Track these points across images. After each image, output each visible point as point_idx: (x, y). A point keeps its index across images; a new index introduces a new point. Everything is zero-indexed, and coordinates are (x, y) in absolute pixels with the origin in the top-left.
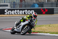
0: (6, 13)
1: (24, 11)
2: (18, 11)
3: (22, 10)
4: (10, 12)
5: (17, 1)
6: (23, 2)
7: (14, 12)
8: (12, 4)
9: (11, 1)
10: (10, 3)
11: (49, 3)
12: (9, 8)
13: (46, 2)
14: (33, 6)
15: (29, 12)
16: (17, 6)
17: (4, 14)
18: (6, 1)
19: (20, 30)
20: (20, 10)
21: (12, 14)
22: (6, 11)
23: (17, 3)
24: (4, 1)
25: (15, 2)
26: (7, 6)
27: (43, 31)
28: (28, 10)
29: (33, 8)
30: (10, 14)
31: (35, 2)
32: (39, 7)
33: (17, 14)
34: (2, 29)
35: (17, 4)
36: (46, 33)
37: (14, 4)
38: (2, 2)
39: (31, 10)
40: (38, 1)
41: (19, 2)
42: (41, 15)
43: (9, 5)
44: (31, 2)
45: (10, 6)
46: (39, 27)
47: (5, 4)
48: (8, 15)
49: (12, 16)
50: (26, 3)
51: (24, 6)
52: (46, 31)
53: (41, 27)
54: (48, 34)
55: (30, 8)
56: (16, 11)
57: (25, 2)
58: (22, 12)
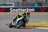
0: (11, 11)
1: (26, 9)
2: (21, 9)
3: (24, 8)
4: (14, 10)
5: (20, 1)
6: (25, 2)
7: (18, 10)
8: (16, 4)
9: (15, 1)
10: (14, 2)
11: (47, 3)
12: (13, 7)
13: (44, 2)
14: (34, 5)
15: (30, 10)
16: (20, 5)
17: (9, 12)
18: (11, 1)
19: (16, 24)
20: (22, 8)
21: (16, 12)
22: (11, 9)
23: (20, 2)
24: (10, 1)
25: (18, 2)
26: (12, 5)
27: (42, 26)
28: (29, 8)
29: (34, 7)
30: (14, 12)
31: (35, 2)
32: (38, 6)
33: (20, 12)
34: (8, 24)
35: (20, 4)
36: (44, 27)
37: (18, 3)
38: (8, 2)
39: (31, 8)
40: (38, 1)
41: (22, 2)
42: (40, 12)
43: (13, 4)
44: (32, 2)
45: (15, 5)
46: (38, 23)
47: (10, 3)
48: (13, 13)
49: (16, 13)
50: (28, 3)
51: (26, 5)
52: (44, 26)
53: (40, 22)
54: (46, 28)
55: (31, 7)
56: (19, 9)
57: (27, 1)
58: (24, 10)
